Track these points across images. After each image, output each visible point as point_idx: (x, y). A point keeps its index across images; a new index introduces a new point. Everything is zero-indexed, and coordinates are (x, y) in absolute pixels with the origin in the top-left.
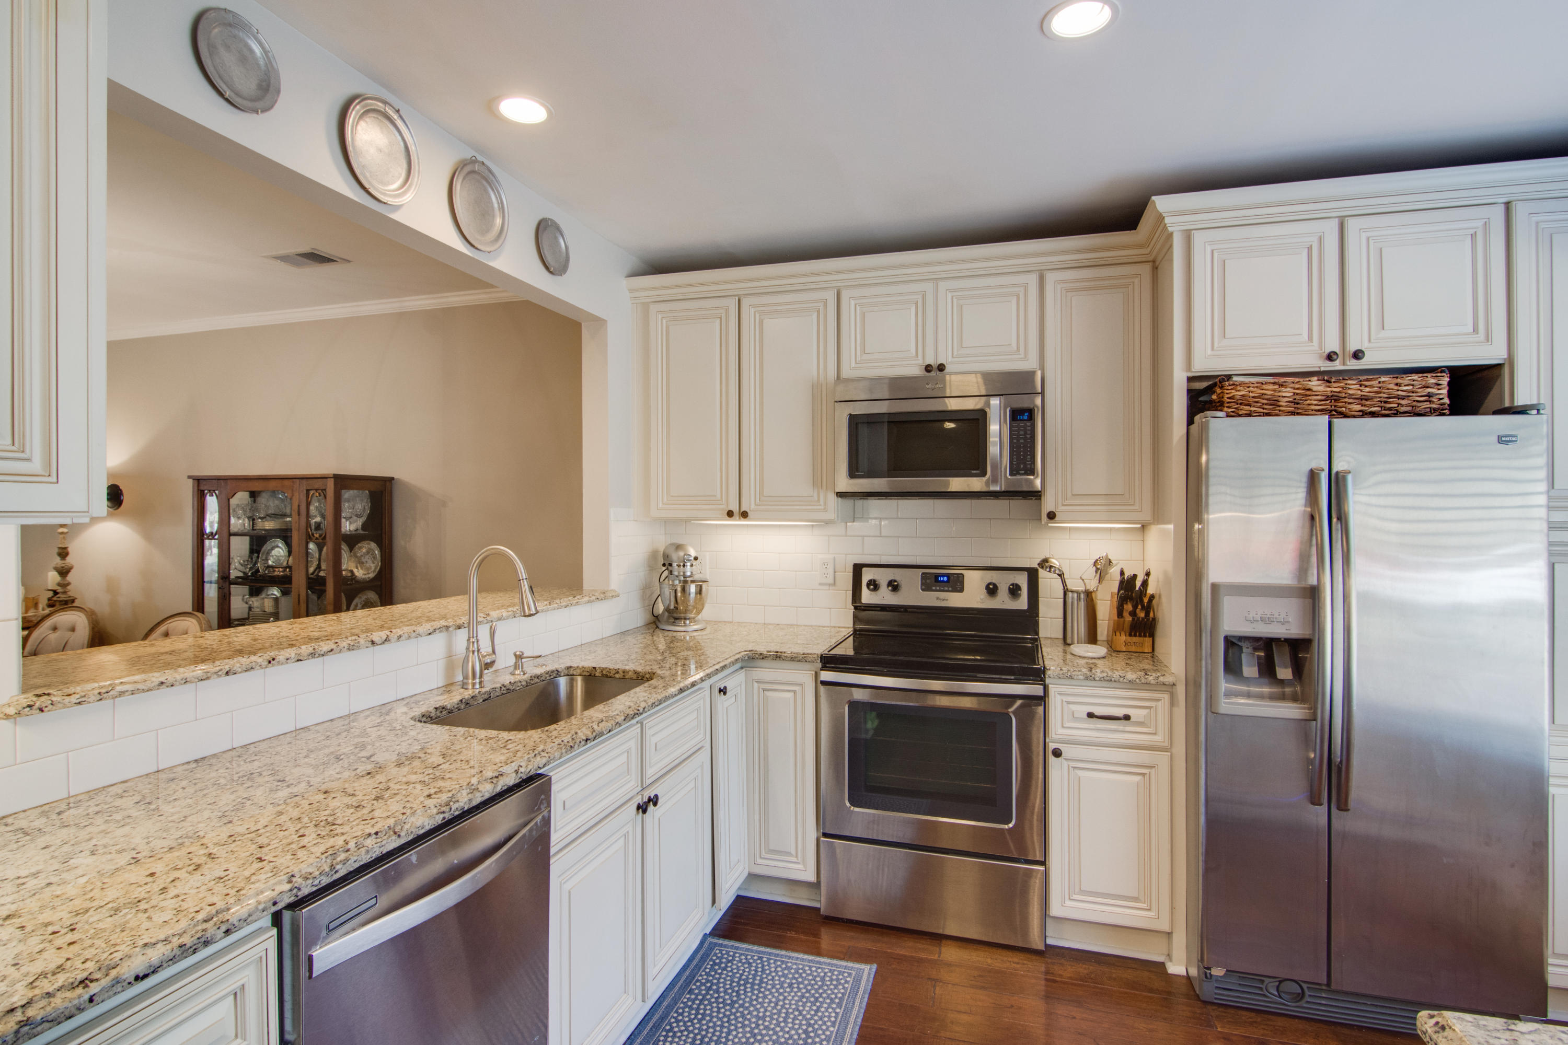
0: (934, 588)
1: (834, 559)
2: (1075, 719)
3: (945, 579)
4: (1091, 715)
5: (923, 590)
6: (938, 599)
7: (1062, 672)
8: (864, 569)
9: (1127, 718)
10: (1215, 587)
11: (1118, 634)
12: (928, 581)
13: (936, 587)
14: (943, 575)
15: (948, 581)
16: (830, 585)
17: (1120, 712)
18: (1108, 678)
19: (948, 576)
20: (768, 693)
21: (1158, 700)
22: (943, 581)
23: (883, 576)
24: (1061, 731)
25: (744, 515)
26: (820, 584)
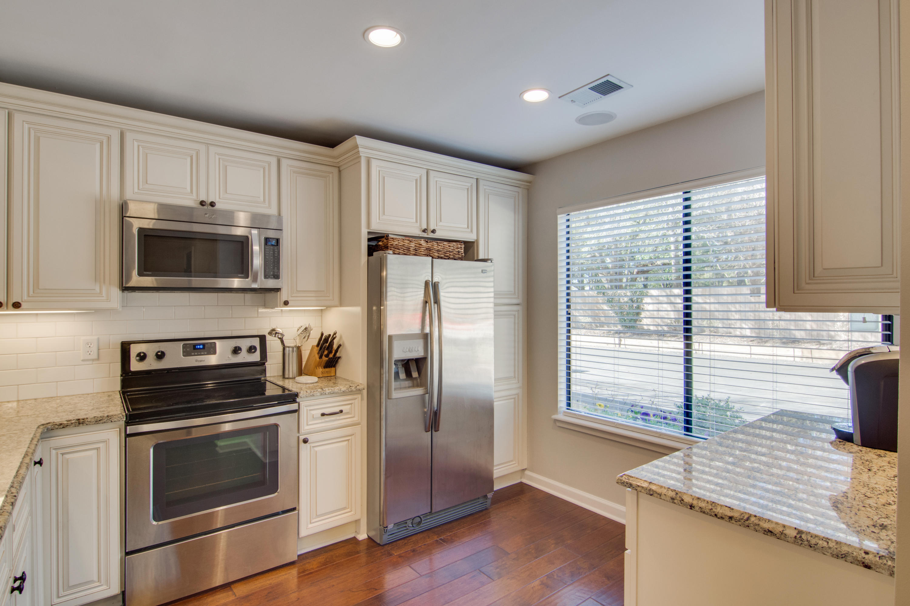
0: (193, 354)
1: (98, 339)
2: (317, 418)
3: (201, 347)
4: (323, 415)
5: (184, 356)
6: (196, 361)
7: (307, 393)
8: (132, 346)
9: (341, 411)
10: (390, 337)
11: (318, 368)
12: (188, 350)
13: (195, 352)
14: (200, 345)
15: (204, 348)
16: (93, 360)
17: (337, 410)
18: (333, 392)
19: (204, 345)
20: (67, 456)
21: (355, 399)
22: (200, 348)
23: (150, 350)
24: (307, 428)
25: (17, 305)
26: (83, 360)
